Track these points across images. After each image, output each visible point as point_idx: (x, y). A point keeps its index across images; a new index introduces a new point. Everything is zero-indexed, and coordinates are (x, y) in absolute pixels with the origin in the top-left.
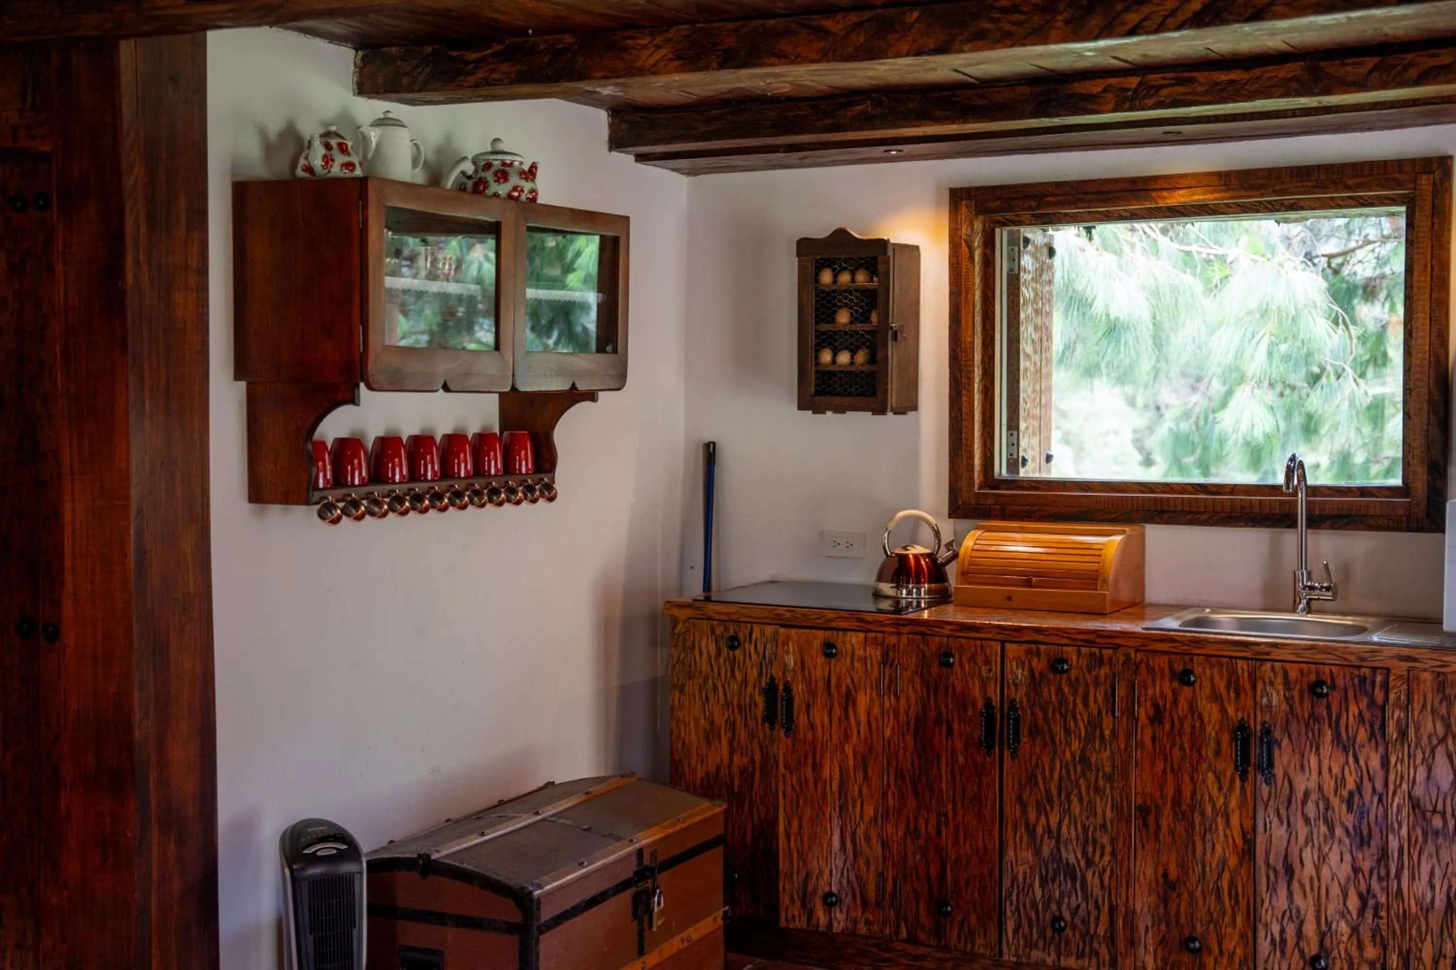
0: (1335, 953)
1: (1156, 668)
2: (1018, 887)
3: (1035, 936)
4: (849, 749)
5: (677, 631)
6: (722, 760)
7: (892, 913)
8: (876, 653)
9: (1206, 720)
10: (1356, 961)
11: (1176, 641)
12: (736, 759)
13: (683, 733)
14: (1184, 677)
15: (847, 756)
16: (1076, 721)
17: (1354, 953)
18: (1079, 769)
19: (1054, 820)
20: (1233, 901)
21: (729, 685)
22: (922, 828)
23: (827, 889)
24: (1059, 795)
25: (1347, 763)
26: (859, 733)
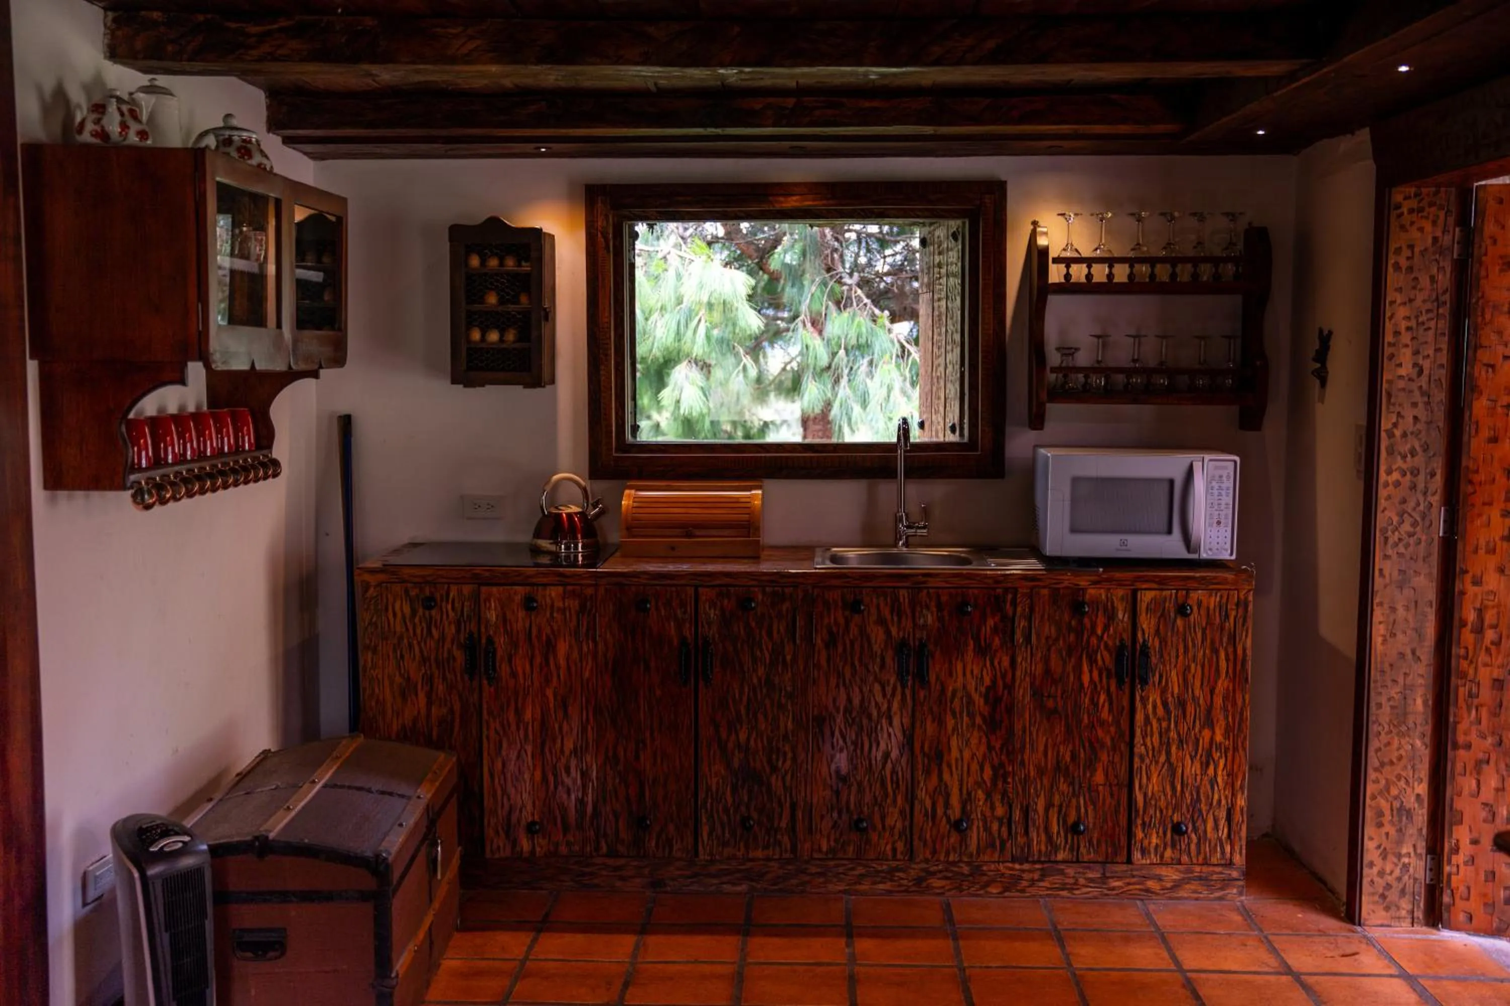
0: (973, 816)
1: (831, 601)
2: (712, 795)
3: (727, 835)
4: (549, 693)
5: (368, 595)
6: (419, 712)
7: (592, 833)
8: (574, 604)
9: (873, 641)
10: (989, 819)
11: (848, 577)
12: (434, 710)
13: (377, 691)
14: (854, 607)
15: (547, 698)
16: (761, 651)
17: (988, 814)
18: (764, 691)
19: (743, 737)
20: (894, 786)
21: (425, 643)
22: (622, 754)
23: (530, 819)
24: (748, 714)
25: (985, 665)
26: (559, 676)
